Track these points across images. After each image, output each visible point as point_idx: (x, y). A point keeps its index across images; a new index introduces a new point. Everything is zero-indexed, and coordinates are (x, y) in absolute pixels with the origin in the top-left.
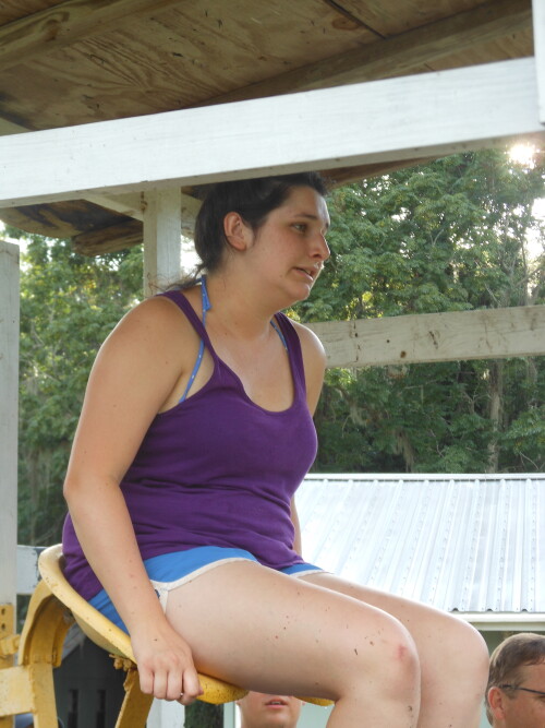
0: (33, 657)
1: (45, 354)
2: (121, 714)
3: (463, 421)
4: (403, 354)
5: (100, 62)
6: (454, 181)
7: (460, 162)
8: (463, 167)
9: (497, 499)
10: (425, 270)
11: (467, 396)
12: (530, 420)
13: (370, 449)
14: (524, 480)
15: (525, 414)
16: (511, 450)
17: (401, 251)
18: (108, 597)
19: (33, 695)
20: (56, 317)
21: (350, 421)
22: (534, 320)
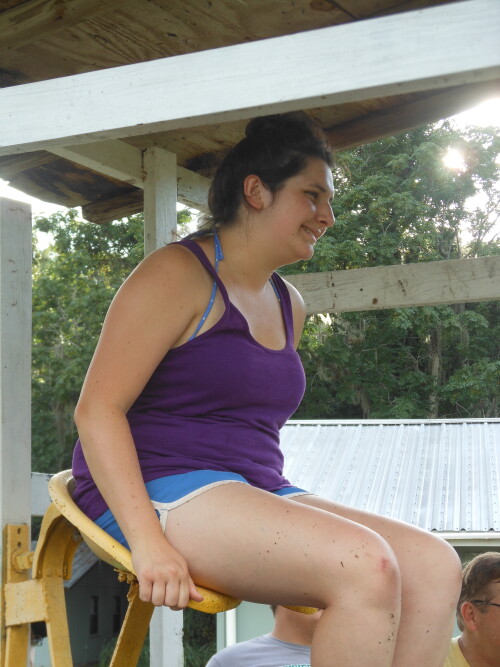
0: (45, 571)
1: (69, 325)
2: (125, 622)
3: (409, 377)
4: (375, 301)
5: (103, 42)
6: (401, 182)
7: (406, 166)
8: (409, 170)
9: (439, 439)
10: (378, 255)
11: (412, 357)
12: (464, 376)
13: (333, 401)
14: (461, 424)
15: (460, 371)
16: (448, 400)
17: (359, 240)
18: (113, 517)
19: (46, 605)
20: (78, 295)
21: (318, 377)
22: (492, 269)
